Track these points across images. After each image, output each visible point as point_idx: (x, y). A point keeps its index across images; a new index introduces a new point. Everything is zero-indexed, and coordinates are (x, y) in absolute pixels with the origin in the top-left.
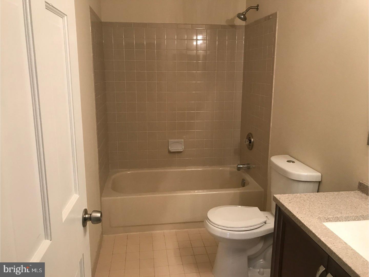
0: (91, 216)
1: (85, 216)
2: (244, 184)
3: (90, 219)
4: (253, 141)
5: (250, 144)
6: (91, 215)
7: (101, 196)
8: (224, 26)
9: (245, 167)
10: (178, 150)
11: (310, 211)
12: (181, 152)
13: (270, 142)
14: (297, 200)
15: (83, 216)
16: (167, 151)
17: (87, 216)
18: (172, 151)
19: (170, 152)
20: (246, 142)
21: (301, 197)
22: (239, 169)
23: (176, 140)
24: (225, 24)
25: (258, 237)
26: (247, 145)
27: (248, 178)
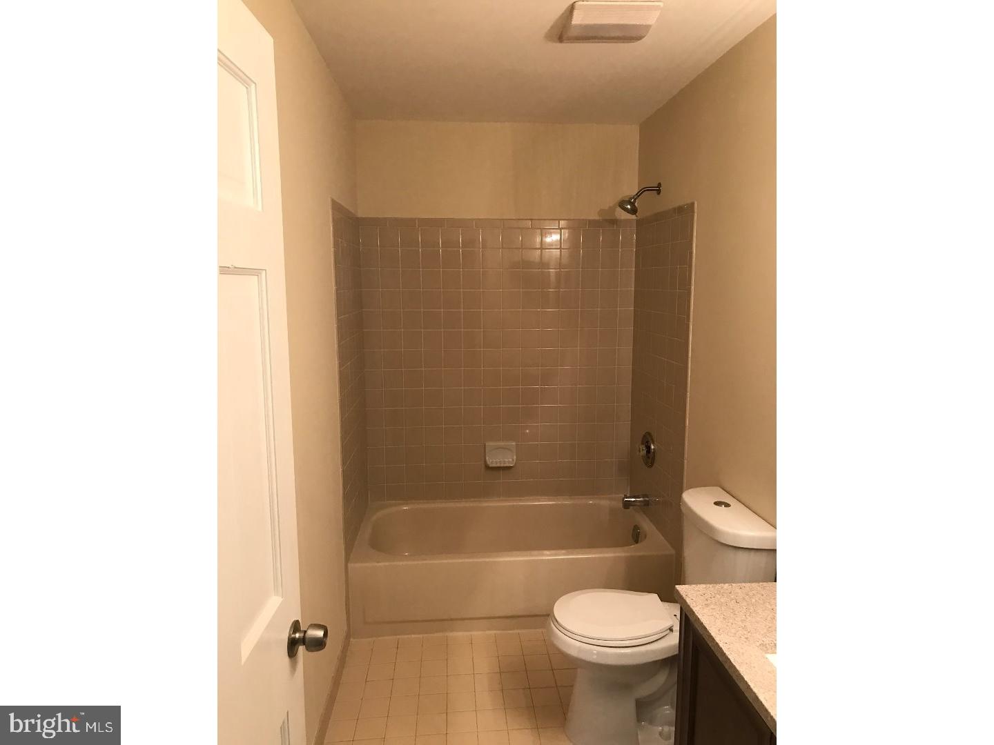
0: (306, 635)
1: (293, 636)
2: (637, 536)
3: (303, 641)
4: (654, 449)
5: (650, 455)
6: (305, 632)
7: (347, 560)
8: (594, 221)
9: (639, 501)
10: (505, 462)
11: (745, 628)
12: (509, 468)
13: (686, 456)
14: (722, 600)
15: (290, 635)
16: (483, 466)
17: (297, 635)
18: (491, 466)
19: (487, 467)
20: (640, 451)
21: (730, 593)
22: (627, 505)
23: (502, 444)
24: (597, 218)
25: (656, 661)
26: (642, 456)
27: (647, 526)
